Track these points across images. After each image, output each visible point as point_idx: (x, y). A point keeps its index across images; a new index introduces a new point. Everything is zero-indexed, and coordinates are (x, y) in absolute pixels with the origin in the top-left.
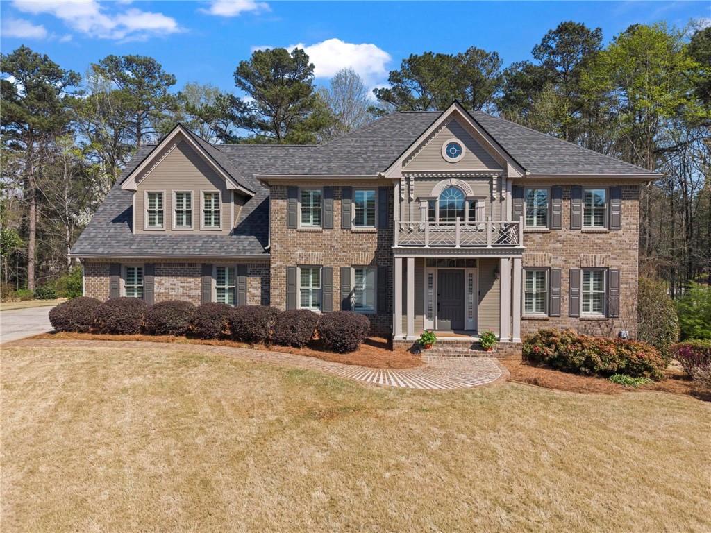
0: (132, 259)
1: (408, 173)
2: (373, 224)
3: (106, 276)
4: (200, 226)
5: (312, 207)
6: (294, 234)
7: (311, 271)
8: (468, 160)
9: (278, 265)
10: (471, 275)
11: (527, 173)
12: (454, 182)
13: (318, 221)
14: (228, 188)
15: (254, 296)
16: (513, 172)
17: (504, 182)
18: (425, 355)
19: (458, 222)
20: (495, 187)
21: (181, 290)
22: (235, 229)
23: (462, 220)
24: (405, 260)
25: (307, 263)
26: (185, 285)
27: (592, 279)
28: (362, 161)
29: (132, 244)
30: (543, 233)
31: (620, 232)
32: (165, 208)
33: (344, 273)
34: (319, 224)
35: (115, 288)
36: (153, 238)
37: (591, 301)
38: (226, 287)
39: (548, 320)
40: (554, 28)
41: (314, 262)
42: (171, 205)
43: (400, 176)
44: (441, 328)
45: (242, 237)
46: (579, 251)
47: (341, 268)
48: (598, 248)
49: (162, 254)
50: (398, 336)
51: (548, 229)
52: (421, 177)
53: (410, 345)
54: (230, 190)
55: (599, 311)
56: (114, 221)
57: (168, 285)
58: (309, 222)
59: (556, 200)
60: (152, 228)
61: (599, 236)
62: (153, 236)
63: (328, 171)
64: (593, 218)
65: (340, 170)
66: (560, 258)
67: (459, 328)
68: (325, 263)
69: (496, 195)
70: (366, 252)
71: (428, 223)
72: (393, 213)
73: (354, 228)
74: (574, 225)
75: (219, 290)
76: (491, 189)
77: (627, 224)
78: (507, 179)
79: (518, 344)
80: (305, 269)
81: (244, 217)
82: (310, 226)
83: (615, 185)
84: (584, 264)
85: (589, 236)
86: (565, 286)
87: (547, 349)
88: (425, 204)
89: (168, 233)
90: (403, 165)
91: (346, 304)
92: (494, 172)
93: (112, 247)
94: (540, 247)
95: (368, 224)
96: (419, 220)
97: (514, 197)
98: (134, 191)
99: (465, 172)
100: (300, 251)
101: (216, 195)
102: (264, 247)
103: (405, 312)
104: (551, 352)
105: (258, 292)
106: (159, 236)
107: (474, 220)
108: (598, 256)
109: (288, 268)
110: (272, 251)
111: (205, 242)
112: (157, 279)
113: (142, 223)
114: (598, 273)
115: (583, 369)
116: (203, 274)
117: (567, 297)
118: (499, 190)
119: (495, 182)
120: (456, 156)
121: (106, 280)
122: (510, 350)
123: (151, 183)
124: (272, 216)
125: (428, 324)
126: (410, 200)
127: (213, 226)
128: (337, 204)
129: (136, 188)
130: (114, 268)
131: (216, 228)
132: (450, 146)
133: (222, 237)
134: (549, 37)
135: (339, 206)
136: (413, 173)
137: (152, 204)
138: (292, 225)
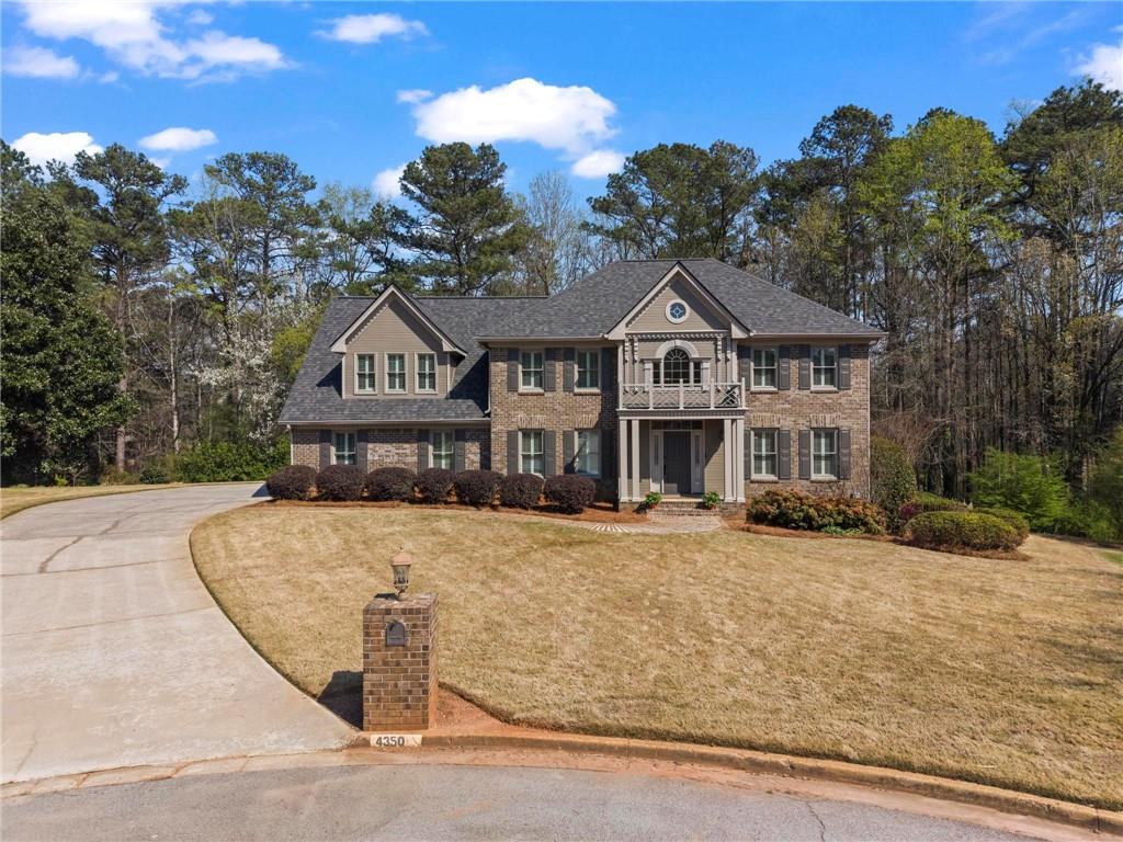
0: (344, 426)
1: (632, 334)
2: (597, 386)
3: (316, 443)
4: (416, 390)
5: (532, 369)
6: (515, 397)
7: (532, 436)
8: (692, 321)
9: (499, 429)
10: (697, 437)
11: (751, 334)
12: (679, 343)
13: (539, 384)
14: (445, 350)
15: (473, 462)
16: (737, 333)
17: (729, 343)
18: (651, 514)
19: (681, 384)
20: (719, 347)
21: (396, 457)
22: (451, 392)
23: (687, 381)
24: (629, 422)
25: (529, 427)
26: (401, 451)
27: (823, 441)
28: (584, 320)
29: (343, 410)
30: (771, 393)
31: (850, 392)
32: (376, 372)
33: (568, 437)
34: (541, 386)
35: (325, 456)
36: (364, 404)
37: (823, 463)
38: (443, 453)
39: (776, 483)
40: (830, 114)
41: (536, 425)
42: (382, 367)
43: (623, 337)
44: (668, 492)
45: (460, 401)
46: (809, 411)
47: (564, 432)
48: (829, 408)
49: (378, 419)
50: (624, 498)
51: (776, 389)
52: (645, 339)
53: (636, 506)
54: (446, 353)
55: (831, 473)
56: (319, 385)
57: (382, 452)
58: (530, 384)
59: (785, 360)
60: (362, 392)
61: (830, 396)
62: (365, 401)
63: (550, 332)
64: (823, 377)
65: (562, 332)
66: (788, 419)
67: (685, 491)
68: (548, 427)
69: (720, 356)
70: (590, 414)
71: (652, 384)
72: (617, 374)
73: (577, 390)
74: (804, 385)
75: (435, 456)
76: (716, 350)
77: (857, 383)
78: (732, 340)
79: (743, 504)
80: (527, 433)
81: (459, 379)
82: (532, 388)
83: (844, 343)
84: (814, 425)
85: (819, 396)
86: (794, 448)
87: (768, 507)
88: (649, 366)
89: (380, 397)
90: (627, 326)
91: (569, 468)
92: (719, 333)
93: (322, 412)
94: (768, 408)
95: (592, 386)
96: (644, 382)
97: (740, 357)
98: (343, 354)
99: (689, 333)
100: (521, 415)
101: (431, 357)
102: (483, 411)
103: (630, 476)
104: (773, 510)
105: (477, 458)
106: (371, 400)
107: (699, 382)
108: (828, 416)
109: (509, 433)
110: (492, 415)
111: (421, 407)
112: (370, 446)
113: (352, 388)
114: (830, 434)
115: (801, 524)
116: (419, 440)
117: (797, 459)
118: (724, 351)
119: (720, 343)
120: (680, 316)
121: (316, 447)
122: (734, 510)
123: (362, 345)
124: (492, 379)
125: (655, 487)
126: (634, 361)
127: (427, 390)
128: (559, 366)
129: (345, 351)
130: (323, 434)
131: (432, 391)
132: (673, 306)
133: (438, 401)
134: (822, 126)
135: (561, 368)
136: (636, 334)
137: (362, 367)
138: (512, 387)
